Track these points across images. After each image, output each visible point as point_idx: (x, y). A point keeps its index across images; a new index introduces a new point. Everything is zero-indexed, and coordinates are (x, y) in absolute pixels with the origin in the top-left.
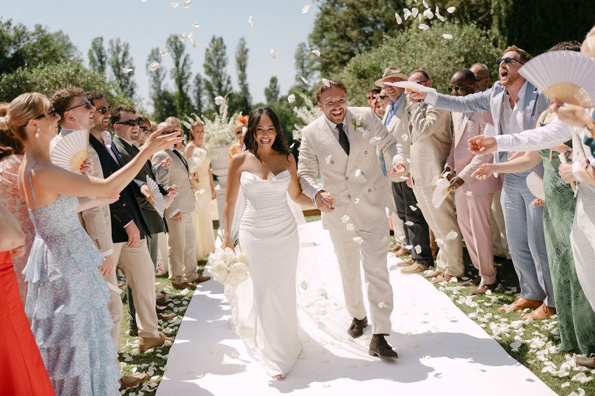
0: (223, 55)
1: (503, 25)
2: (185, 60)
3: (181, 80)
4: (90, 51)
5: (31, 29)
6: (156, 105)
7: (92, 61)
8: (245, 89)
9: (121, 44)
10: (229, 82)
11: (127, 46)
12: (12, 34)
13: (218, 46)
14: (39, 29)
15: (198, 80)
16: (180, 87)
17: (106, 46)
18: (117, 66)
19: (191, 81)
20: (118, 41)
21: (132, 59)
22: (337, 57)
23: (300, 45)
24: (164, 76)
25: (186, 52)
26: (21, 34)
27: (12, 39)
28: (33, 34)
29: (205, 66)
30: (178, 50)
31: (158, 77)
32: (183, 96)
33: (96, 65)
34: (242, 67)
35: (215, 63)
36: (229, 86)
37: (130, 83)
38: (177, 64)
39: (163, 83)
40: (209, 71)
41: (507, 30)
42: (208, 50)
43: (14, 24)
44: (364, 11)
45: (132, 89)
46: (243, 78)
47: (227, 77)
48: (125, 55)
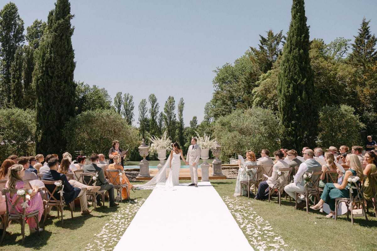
0: (173, 104)
1: (282, 110)
2: (156, 105)
3: (153, 114)
4: (116, 98)
5: (91, 87)
6: (141, 124)
7: (116, 102)
8: (181, 120)
9: (129, 96)
10: (175, 117)
11: (132, 97)
12: (83, 88)
13: (171, 100)
14: (95, 86)
15: (162, 115)
16: (153, 117)
17: (123, 96)
18: (126, 106)
19: (158, 115)
20: (129, 94)
21: (133, 103)
22: (221, 112)
23: (207, 103)
24: (146, 111)
25: (157, 102)
26: (87, 88)
27: (83, 90)
28: (91, 89)
29: (165, 109)
30: (154, 100)
31: (144, 112)
32: (154, 120)
33: (117, 104)
34: (181, 111)
35: (169, 108)
36: (175, 118)
37: (131, 113)
38: (153, 107)
39: (146, 114)
40: (167, 112)
41: (283, 112)
42: (167, 102)
43: (85, 84)
44: (234, 94)
45: (131, 116)
46: (181, 115)
47: (174, 114)
48: (131, 101)
